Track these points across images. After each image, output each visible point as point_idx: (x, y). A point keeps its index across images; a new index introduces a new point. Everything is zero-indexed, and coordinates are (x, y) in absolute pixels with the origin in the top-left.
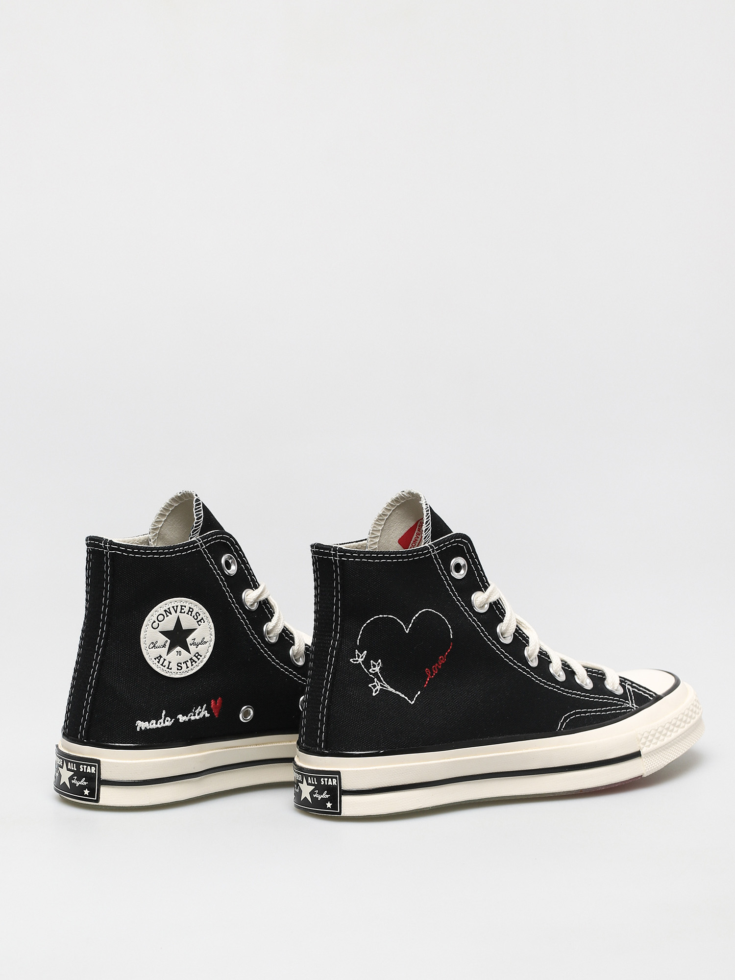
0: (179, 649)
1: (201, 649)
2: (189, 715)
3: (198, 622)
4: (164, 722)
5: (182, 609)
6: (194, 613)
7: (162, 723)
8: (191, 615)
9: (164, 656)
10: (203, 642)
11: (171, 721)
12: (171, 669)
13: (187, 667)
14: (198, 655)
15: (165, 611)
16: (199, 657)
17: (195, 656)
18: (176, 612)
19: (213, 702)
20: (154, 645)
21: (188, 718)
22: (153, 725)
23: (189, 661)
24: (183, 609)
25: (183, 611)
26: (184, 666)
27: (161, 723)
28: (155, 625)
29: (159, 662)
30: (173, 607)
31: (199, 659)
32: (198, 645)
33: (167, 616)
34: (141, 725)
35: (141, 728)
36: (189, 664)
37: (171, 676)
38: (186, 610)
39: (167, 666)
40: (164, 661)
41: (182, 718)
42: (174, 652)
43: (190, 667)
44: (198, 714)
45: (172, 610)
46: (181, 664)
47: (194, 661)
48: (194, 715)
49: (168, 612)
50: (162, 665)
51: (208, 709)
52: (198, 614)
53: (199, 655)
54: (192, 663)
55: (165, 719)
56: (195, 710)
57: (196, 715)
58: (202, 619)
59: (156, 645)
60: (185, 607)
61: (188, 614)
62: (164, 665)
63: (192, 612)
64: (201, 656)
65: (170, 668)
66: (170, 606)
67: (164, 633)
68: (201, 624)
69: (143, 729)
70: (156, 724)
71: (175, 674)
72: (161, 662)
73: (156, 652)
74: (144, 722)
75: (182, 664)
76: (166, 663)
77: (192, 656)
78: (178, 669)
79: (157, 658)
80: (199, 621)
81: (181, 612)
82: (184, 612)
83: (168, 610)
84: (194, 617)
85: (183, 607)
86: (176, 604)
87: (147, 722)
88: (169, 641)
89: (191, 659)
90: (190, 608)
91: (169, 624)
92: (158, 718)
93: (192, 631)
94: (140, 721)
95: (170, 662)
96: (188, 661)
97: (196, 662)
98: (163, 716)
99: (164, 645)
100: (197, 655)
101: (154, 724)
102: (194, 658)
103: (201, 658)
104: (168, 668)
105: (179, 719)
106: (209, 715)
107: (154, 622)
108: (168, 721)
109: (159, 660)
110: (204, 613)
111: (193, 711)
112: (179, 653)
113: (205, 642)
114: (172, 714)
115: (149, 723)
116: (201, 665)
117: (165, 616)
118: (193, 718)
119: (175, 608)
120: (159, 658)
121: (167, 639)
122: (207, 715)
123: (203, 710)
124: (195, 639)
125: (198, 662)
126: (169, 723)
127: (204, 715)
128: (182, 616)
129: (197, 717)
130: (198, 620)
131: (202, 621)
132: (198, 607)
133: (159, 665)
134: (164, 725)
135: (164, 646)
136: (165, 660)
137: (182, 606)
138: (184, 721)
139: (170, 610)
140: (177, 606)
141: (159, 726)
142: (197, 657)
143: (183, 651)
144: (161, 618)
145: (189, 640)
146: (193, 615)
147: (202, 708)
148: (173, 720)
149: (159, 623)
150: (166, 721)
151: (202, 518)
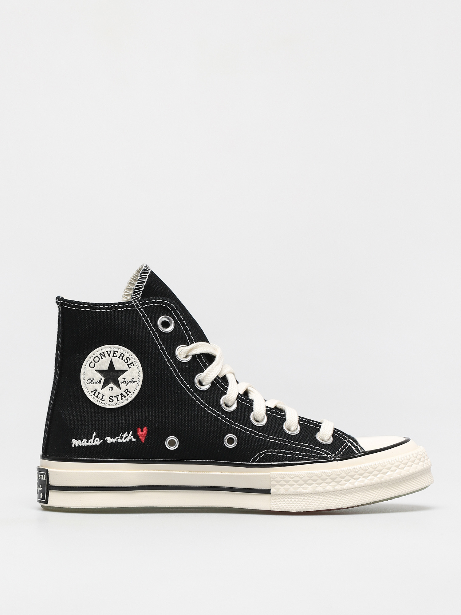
0: (111, 385)
1: (131, 387)
2: (117, 438)
3: (128, 365)
4: (94, 442)
5: (114, 354)
6: (125, 358)
8: (122, 359)
9: (99, 390)
10: (132, 381)
11: (100, 441)
12: (104, 400)
13: (118, 400)
14: (127, 391)
15: (101, 354)
16: (128, 393)
17: (125, 391)
18: (109, 355)
19: (139, 429)
20: (91, 381)
21: (116, 440)
22: (84, 443)
23: (120, 396)
24: (116, 354)
25: (115, 355)
26: (115, 399)
27: (91, 442)
28: (92, 365)
29: (94, 395)
30: (107, 352)
31: (128, 395)
32: (128, 384)
33: (102, 358)
34: (76, 443)
35: (75, 445)
36: (120, 398)
37: (104, 407)
38: (118, 354)
39: (101, 398)
41: (109, 440)
42: (107, 388)
43: (120, 401)
44: (125, 438)
46: (113, 397)
47: (124, 396)
48: (121, 439)
49: (103, 355)
50: (97, 397)
51: (135, 435)
52: (128, 359)
53: (128, 391)
54: (122, 397)
55: (94, 439)
56: (123, 434)
57: (123, 438)
58: (132, 363)
59: (93, 381)
60: (117, 352)
61: (119, 357)
62: (98, 397)
63: (123, 357)
64: (130, 392)
65: (103, 400)
66: (105, 351)
67: (100, 372)
68: (131, 367)
69: (77, 445)
70: (87, 442)
71: (107, 404)
72: (96, 395)
73: (92, 387)
74: (78, 440)
75: (114, 397)
76: (100, 396)
77: (122, 391)
78: (110, 401)
80: (129, 364)
81: (113, 356)
82: (116, 356)
83: (103, 354)
84: (124, 360)
85: (115, 353)
86: (110, 349)
87: (80, 441)
88: (103, 379)
89: (121, 394)
90: (121, 353)
91: (104, 365)
92: (89, 438)
93: (123, 372)
94: (75, 440)
95: (103, 395)
96: (118, 396)
97: (125, 397)
98: (93, 437)
99: (100, 381)
100: (126, 391)
101: (86, 442)
102: (124, 394)
103: (130, 394)
104: (102, 400)
105: (107, 440)
106: (135, 440)
107: (91, 362)
108: (97, 441)
109: (95, 393)
110: (134, 358)
111: (121, 435)
112: (111, 388)
113: (134, 382)
114: (101, 436)
115: (81, 442)
116: (130, 400)
117: (100, 358)
118: (120, 441)
119: (109, 352)
120: (95, 391)
121: (102, 377)
122: (133, 440)
123: (130, 435)
124: (125, 378)
125: (127, 397)
126: (98, 442)
127: (131, 440)
128: (114, 360)
129: (124, 441)
130: (128, 363)
131: (132, 364)
132: (128, 353)
133: (94, 397)
134: (94, 444)
135: (100, 382)
136: (99, 393)
137: (114, 351)
138: (112, 442)
139: (104, 354)
140: (110, 351)
141: (89, 444)
142: (126, 393)
143: (115, 387)
144: (97, 359)
145: (120, 379)
146: (124, 359)
147: (128, 434)
148: (101, 441)
149: (95, 363)
150: (95, 440)
151: (145, 283)
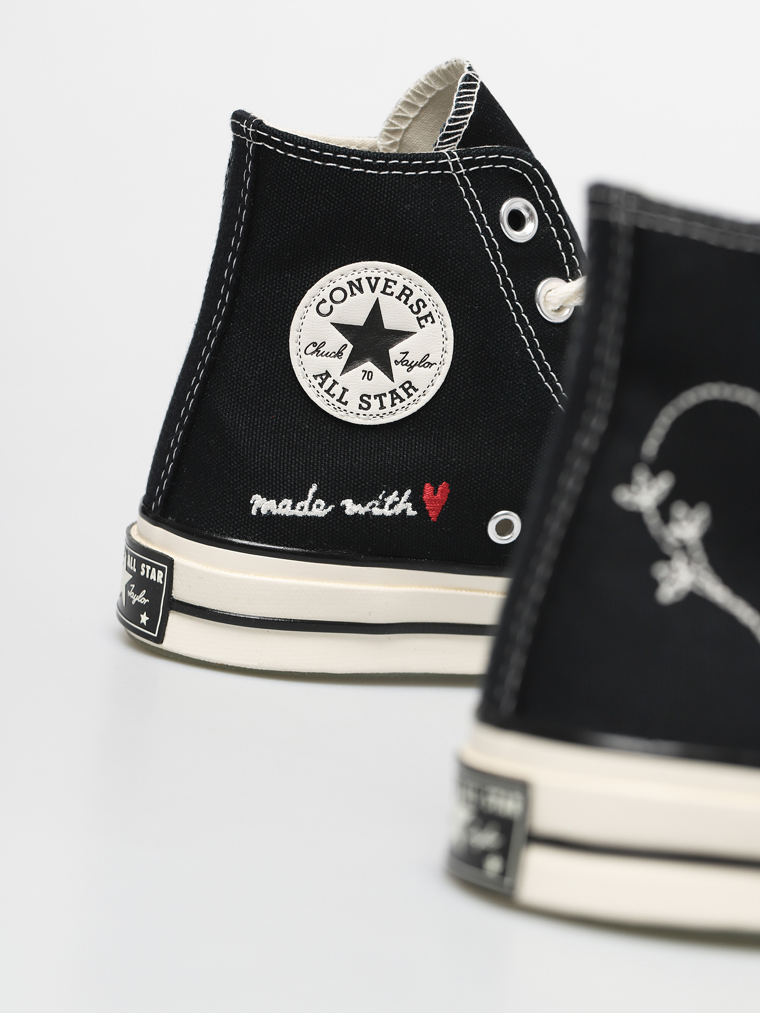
0: (369, 365)
1: (419, 376)
2: (370, 504)
3: (419, 319)
4: (310, 509)
5: (386, 286)
6: (412, 300)
7: (306, 508)
8: (405, 302)
9: (335, 374)
10: (425, 362)
11: (326, 508)
12: (346, 403)
13: (382, 407)
14: (409, 387)
15: (351, 283)
16: (411, 391)
17: (402, 386)
18: (373, 289)
19: (428, 488)
20: (317, 348)
21: (367, 509)
22: (285, 508)
23: (389, 396)
24: (390, 287)
25: (388, 290)
26: (375, 403)
27: (302, 508)
28: (324, 308)
29: (321, 385)
30: (369, 279)
31: (410, 395)
32: (412, 367)
33: (353, 294)
34: (261, 504)
35: (259, 510)
36: (387, 401)
37: (344, 419)
38: (397, 289)
39: (337, 397)
40: (332, 386)
41: (351, 507)
42: (357, 371)
43: (389, 408)
44: (391, 507)
45: (365, 284)
46: (369, 397)
47: (398, 397)
48: (382, 507)
49: (355, 286)
50: (328, 391)
51: (416, 501)
52: (421, 304)
53: (411, 386)
54: (393, 399)
55: (313, 502)
56: (386, 496)
57: (387, 506)
58: (430, 314)
59: (322, 350)
60: (395, 283)
61: (399, 298)
62: (331, 392)
63: (408, 296)
64: (416, 390)
65: (343, 400)
66: (363, 275)
67: (343, 328)
68: (426, 324)
69: (264, 512)
70: (293, 507)
71: (352, 414)
72: (327, 385)
73: (318, 364)
74: (268, 500)
75: (372, 397)
76: (338, 390)
77: (396, 385)
78: (360, 407)
79: (321, 375)
80: (422, 318)
81: (384, 292)
82: (392, 294)
83: (357, 283)
84: (411, 307)
85: (390, 283)
86: (376, 274)
87: (274, 501)
88: (350, 347)
89: (393, 392)
90: (405, 288)
91: (356, 312)
92: (298, 496)
93: (404, 335)
94: (260, 496)
95: (345, 390)
96: (385, 395)
97: (402, 400)
98: (310, 496)
99: (339, 352)
100: (407, 386)
101: (289, 508)
102: (401, 392)
103: (415, 395)
104: (339, 400)
105: (344, 507)
106: (415, 513)
107: (324, 301)
108: (318, 506)
109: (324, 381)
110: (436, 303)
111: (380, 497)
112: (368, 375)
113: (429, 363)
114: (330, 495)
115: (277, 504)
116: (414, 409)
117: (349, 293)
118: (377, 511)
119: (373, 281)
120: (324, 377)
121: (346, 341)
122: (411, 512)
123: (404, 499)
124: (407, 353)
125: (408, 401)
126: (320, 510)
127: (404, 511)
128: (385, 301)
129: (387, 512)
130: (420, 315)
131: (429, 319)
132: (422, 288)
133: (322, 391)
134: (310, 514)
135: (339, 354)
136: (335, 382)
137: (387, 280)
138: (356, 514)
139: (360, 283)
140: (377, 279)
141: (297, 512)
142: (406, 390)
143: (378, 373)
144: (338, 295)
145: (395, 353)
146: (409, 303)
147: (400, 495)
148: (330, 509)
149: (333, 304)
150: (314, 506)
151: (471, 113)
